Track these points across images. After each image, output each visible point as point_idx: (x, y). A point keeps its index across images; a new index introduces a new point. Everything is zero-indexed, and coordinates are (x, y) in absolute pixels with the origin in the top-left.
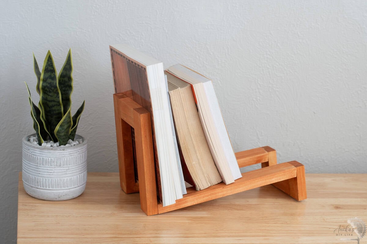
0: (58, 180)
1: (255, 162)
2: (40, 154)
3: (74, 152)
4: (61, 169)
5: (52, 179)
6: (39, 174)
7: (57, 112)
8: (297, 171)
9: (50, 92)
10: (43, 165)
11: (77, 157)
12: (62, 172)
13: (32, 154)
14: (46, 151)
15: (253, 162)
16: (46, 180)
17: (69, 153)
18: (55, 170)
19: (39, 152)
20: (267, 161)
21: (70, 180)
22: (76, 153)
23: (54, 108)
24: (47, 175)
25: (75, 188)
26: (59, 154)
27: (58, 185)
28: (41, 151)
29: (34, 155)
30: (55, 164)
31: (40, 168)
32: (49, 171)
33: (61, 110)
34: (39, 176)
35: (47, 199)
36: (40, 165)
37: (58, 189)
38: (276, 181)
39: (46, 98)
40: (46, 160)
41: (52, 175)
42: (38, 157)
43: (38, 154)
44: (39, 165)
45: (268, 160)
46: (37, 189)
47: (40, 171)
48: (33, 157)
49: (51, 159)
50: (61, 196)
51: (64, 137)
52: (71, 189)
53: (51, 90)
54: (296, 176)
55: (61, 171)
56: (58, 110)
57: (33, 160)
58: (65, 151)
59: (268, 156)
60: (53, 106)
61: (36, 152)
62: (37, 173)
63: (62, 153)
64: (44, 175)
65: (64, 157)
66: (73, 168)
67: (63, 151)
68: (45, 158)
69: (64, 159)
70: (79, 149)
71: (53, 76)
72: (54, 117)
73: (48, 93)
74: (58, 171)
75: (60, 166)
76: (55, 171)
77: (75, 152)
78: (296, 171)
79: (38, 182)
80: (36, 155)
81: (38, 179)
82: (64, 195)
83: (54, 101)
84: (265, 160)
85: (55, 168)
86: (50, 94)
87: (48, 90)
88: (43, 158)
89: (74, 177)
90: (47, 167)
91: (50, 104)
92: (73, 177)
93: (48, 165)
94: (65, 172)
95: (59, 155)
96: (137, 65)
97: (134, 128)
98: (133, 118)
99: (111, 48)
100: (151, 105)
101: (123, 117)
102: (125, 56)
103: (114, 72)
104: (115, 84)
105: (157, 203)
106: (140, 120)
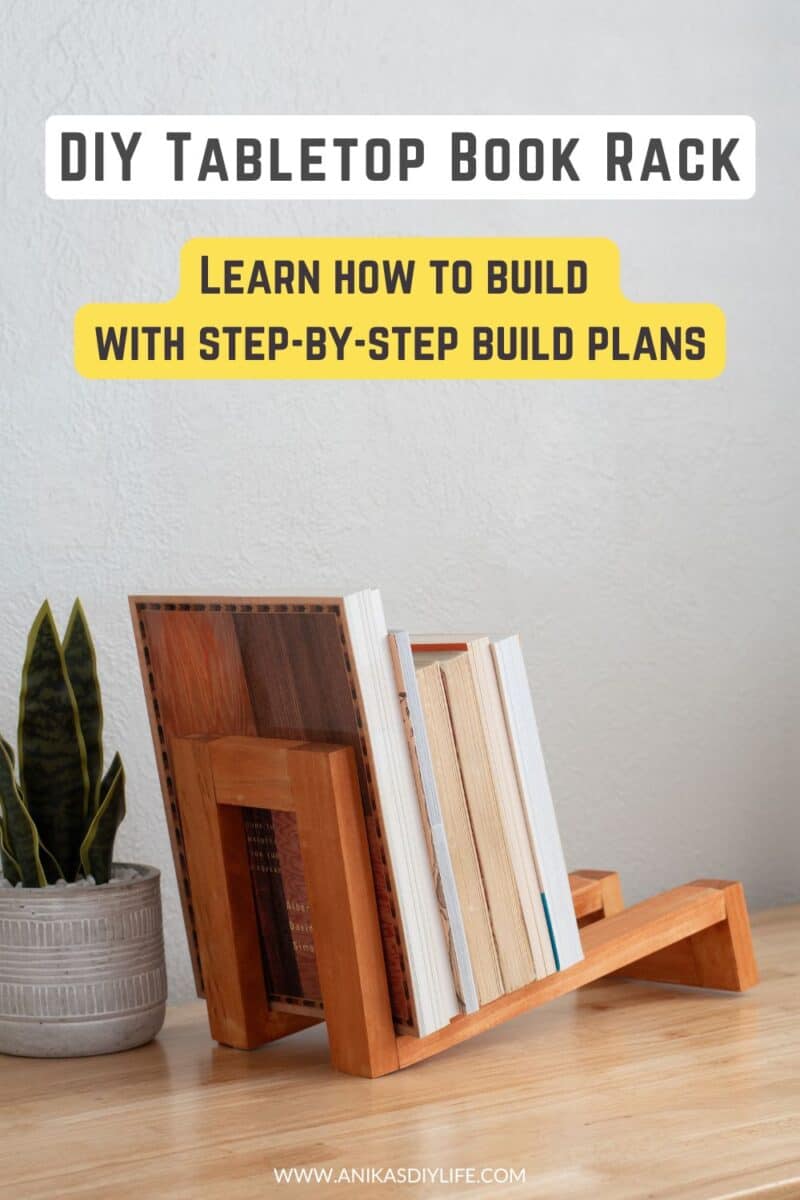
4: (126, 947)
6: (67, 973)
7: (71, 787)
8: (726, 898)
9: (49, 728)
20: (598, 907)
23: (62, 777)
24: (93, 971)
31: (66, 954)
33: (81, 780)
36: (67, 946)
38: (649, 951)
39: (39, 748)
42: (58, 921)
45: (603, 905)
46: (62, 1025)
47: (67, 964)
48: (41, 926)
53: (52, 722)
54: (723, 918)
56: (74, 781)
57: (41, 935)
59: (599, 893)
62: (61, 974)
71: (55, 677)
72: (64, 802)
73: (45, 734)
74: (121, 954)
76: (113, 956)
78: (722, 902)
80: (50, 919)
81: (63, 991)
84: (594, 906)
85: (112, 945)
86: (50, 734)
87: (43, 721)
91: (52, 765)
96: (290, 611)
97: (293, 810)
98: (287, 778)
99: (140, 601)
100: (358, 719)
101: (226, 798)
102: (222, 602)
103: (151, 676)
104: (158, 715)
105: (393, 1035)
106: (329, 772)
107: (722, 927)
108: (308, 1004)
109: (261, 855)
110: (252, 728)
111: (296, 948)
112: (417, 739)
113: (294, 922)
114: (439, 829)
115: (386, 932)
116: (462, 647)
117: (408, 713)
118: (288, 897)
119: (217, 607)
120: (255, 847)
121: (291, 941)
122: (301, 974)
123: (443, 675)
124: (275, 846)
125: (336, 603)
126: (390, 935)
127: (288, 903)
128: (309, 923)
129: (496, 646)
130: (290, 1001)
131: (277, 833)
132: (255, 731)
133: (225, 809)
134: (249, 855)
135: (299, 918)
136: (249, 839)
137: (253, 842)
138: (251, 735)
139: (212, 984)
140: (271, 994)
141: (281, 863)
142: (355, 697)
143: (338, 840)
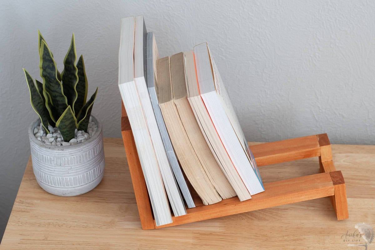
0: (60, 179)
1: (303, 157)
2: (40, 150)
3: (75, 152)
4: (62, 168)
5: (53, 177)
6: (41, 169)
7: (61, 103)
8: (335, 189)
9: (51, 82)
10: (43, 161)
11: (80, 156)
12: (64, 171)
14: (44, 149)
15: (300, 157)
16: (47, 176)
17: (70, 153)
18: (55, 169)
19: (38, 148)
21: (73, 179)
22: (80, 152)
23: (57, 99)
24: (48, 172)
25: (82, 186)
26: (58, 153)
27: (60, 183)
30: (55, 163)
31: (41, 163)
32: (49, 169)
34: (41, 172)
36: (41, 161)
37: (61, 187)
39: (49, 86)
40: (45, 158)
41: (53, 173)
42: (38, 152)
44: (39, 160)
45: (321, 155)
49: (50, 158)
50: (66, 194)
51: (67, 133)
52: (76, 187)
55: (62, 170)
56: (62, 101)
58: (64, 151)
60: (57, 96)
63: (61, 153)
64: (46, 171)
65: (64, 156)
66: (77, 168)
67: (62, 152)
68: (44, 155)
69: (65, 159)
70: (83, 148)
71: (51, 66)
72: (59, 107)
74: (59, 170)
75: (61, 165)
77: (78, 151)
79: (41, 177)
81: (40, 174)
82: (68, 193)
83: (56, 92)
84: (316, 155)
85: (55, 166)
86: (52, 84)
87: (48, 79)
88: (42, 155)
89: (79, 176)
90: (47, 165)
91: (53, 94)
92: (77, 176)
93: (48, 163)
94: (66, 171)
95: (58, 155)
105: (152, 219)
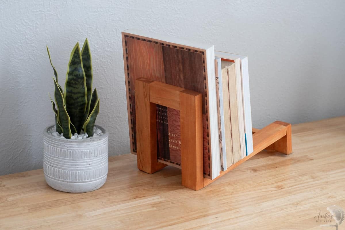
0: (95, 170)
2: (78, 147)
4: (98, 159)
5: (90, 170)
6: (78, 167)
7: (81, 103)
8: (287, 129)
9: (76, 84)
10: (81, 158)
13: (69, 149)
14: (85, 144)
16: (85, 172)
19: (77, 146)
23: (78, 100)
24: (86, 167)
26: (96, 144)
27: (95, 175)
28: (79, 145)
29: (71, 149)
30: (93, 155)
31: (78, 161)
32: (88, 163)
33: (85, 101)
34: (78, 170)
35: (85, 191)
36: (79, 159)
37: (95, 179)
39: (71, 90)
40: (85, 153)
41: (91, 166)
42: (76, 151)
43: (76, 148)
44: (77, 159)
46: (75, 183)
47: (78, 165)
48: (70, 152)
49: (89, 151)
50: (97, 186)
53: (77, 83)
54: (286, 134)
56: (82, 101)
57: (70, 155)
60: (78, 98)
61: (73, 146)
62: (76, 168)
63: (98, 143)
64: (83, 167)
65: (100, 146)
67: (99, 141)
68: (84, 151)
69: (100, 149)
71: (79, 67)
72: (79, 108)
73: (74, 86)
74: (96, 161)
75: (97, 156)
76: (93, 162)
79: (76, 176)
80: (73, 150)
81: (76, 173)
82: (99, 185)
83: (79, 93)
85: (93, 159)
86: (76, 86)
87: (74, 82)
88: (82, 151)
90: (86, 160)
91: (75, 96)
93: (87, 157)
94: (100, 161)
96: (185, 50)
97: (179, 109)
98: (178, 100)
99: (126, 34)
100: (206, 87)
101: (154, 101)
102: (158, 42)
103: (127, 58)
104: (128, 69)
105: (203, 177)
106: (195, 102)
107: (285, 137)
108: (171, 162)
109: (161, 117)
110: (164, 80)
111: (170, 146)
112: (220, 92)
113: (170, 139)
114: (222, 118)
115: (205, 148)
116: (233, 61)
117: (218, 83)
118: (169, 131)
119: (156, 43)
120: (159, 115)
121: (169, 144)
122: (170, 154)
123: (228, 70)
124: (167, 116)
125: (203, 51)
126: (206, 149)
127: (169, 133)
128: (176, 140)
129: (242, 60)
130: (165, 160)
131: (168, 112)
132: (165, 82)
133: (152, 104)
134: (157, 117)
135: (172, 138)
136: (157, 112)
137: (158, 113)
138: (163, 82)
139: (140, 152)
140: (158, 157)
141: (169, 121)
142: (205, 79)
143: (195, 122)
